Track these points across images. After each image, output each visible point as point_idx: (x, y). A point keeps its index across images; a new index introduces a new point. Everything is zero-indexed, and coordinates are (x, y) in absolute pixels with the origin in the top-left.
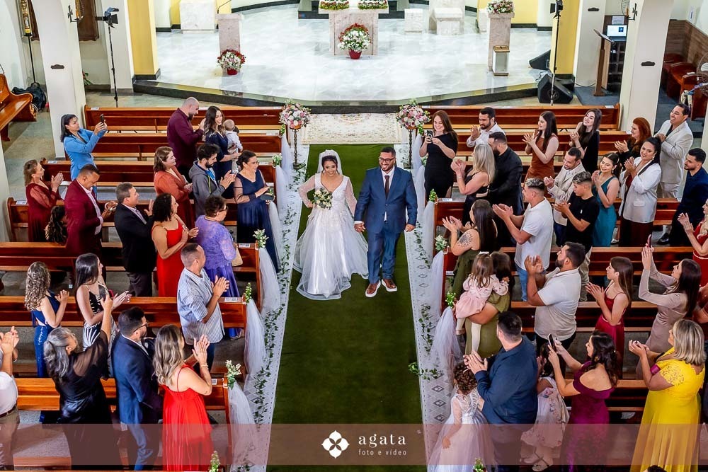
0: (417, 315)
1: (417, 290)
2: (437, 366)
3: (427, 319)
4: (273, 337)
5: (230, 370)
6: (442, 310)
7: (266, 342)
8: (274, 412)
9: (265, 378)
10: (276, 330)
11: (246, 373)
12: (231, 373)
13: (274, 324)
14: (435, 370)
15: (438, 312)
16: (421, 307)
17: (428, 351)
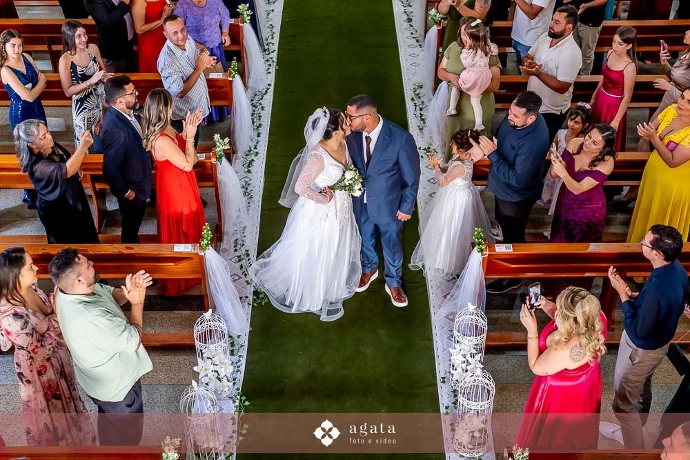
0: (408, 94)
1: (408, 70)
2: (431, 145)
3: (419, 98)
4: (260, 116)
5: (218, 144)
6: (435, 89)
7: (253, 123)
8: (264, 190)
9: (253, 157)
10: (263, 110)
11: (234, 152)
12: (219, 147)
13: (260, 104)
14: (429, 148)
15: (431, 92)
16: (413, 87)
17: (421, 129)
